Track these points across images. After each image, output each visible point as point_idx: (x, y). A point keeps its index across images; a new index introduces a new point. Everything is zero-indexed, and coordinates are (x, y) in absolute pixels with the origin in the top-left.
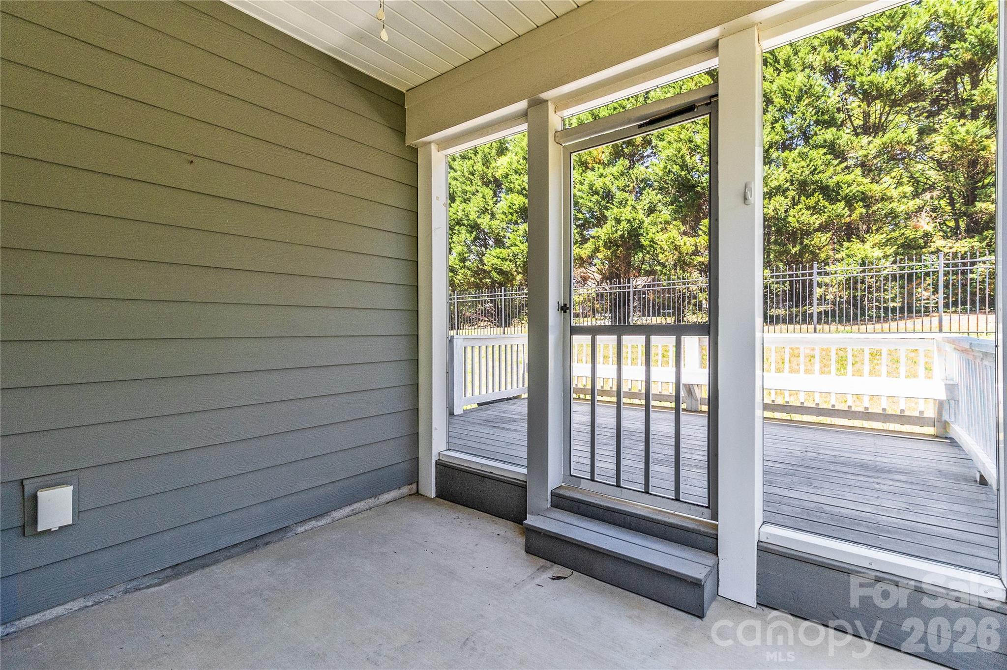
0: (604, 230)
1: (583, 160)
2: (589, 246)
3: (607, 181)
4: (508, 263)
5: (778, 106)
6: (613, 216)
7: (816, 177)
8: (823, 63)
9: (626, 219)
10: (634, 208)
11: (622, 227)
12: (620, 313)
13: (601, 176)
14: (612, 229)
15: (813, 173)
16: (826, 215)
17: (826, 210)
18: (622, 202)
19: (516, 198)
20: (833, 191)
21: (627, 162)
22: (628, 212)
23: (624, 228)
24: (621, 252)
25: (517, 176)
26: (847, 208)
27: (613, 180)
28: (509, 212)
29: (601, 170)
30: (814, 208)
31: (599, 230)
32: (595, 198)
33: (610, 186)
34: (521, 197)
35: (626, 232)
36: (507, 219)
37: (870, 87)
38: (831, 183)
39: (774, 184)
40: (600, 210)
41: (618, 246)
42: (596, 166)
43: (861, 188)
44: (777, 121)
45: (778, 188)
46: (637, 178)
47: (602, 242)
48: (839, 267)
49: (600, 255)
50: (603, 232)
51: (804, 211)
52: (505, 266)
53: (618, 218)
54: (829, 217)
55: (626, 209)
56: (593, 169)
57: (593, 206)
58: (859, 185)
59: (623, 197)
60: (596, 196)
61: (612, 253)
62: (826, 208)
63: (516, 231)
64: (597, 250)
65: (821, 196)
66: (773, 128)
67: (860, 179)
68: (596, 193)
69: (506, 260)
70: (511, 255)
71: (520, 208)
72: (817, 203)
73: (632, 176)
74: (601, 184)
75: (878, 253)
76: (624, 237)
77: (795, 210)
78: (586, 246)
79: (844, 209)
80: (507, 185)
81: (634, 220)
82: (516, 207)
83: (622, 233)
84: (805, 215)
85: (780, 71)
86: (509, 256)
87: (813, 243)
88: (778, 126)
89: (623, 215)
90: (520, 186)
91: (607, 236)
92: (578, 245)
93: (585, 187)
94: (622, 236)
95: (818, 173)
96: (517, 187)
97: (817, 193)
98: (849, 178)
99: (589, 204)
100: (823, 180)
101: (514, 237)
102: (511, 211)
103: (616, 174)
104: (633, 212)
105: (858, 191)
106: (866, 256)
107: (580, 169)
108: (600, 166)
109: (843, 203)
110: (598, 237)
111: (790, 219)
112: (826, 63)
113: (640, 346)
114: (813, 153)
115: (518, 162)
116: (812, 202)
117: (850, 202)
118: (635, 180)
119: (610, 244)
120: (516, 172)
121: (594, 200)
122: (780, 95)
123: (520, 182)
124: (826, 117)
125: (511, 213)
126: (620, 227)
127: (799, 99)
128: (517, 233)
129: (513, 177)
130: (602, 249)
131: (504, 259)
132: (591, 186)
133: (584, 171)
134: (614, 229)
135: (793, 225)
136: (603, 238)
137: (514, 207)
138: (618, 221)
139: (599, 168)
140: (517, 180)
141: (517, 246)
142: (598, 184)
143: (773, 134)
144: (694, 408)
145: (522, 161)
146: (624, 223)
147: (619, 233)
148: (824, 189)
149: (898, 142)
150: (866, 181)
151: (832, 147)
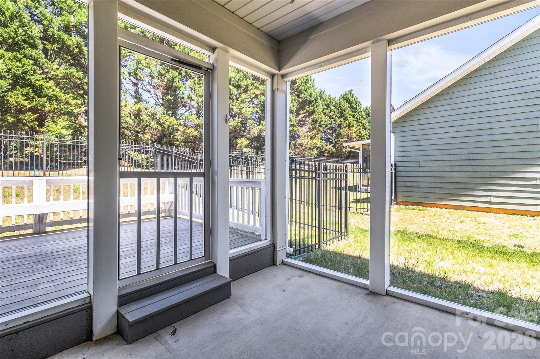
7: (27, 77)
17: (34, 100)
20: (38, 89)
30: (26, 96)
38: (37, 84)
51: (19, 96)
54: (36, 104)
58: (53, 91)
62: (34, 98)
65: (30, 90)
67: (54, 88)
72: (28, 94)
75: (65, 132)
84: (20, 98)
95: (29, 74)
97: (28, 87)
98: (48, 85)
100: (32, 81)
105: (53, 94)
109: (45, 98)
148: (33, 86)
149: (73, 75)
150: (58, 90)
151: (36, 61)
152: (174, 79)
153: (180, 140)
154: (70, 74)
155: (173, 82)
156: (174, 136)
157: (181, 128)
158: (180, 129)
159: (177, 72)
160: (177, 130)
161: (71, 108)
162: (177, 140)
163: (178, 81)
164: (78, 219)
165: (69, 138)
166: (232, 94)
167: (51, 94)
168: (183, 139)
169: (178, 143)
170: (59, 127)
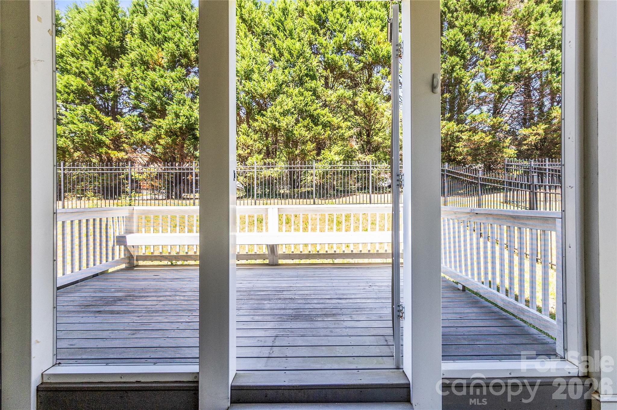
0: (166, 121)
1: (144, 60)
2: (151, 133)
3: (168, 81)
4: (63, 139)
5: (287, 59)
6: (173, 111)
7: (308, 108)
8: (309, 40)
9: (184, 116)
10: (191, 107)
11: (181, 120)
12: (176, 189)
13: (162, 76)
14: (172, 122)
15: (306, 105)
16: (313, 132)
17: (313, 129)
18: (180, 101)
19: (73, 79)
20: (316, 119)
21: (184, 71)
22: (186, 110)
23: (183, 121)
24: (180, 140)
25: (74, 59)
26: (323, 130)
27: (172, 82)
28: (65, 91)
29: (162, 72)
30: (307, 127)
31: (161, 120)
32: (156, 94)
33: (170, 87)
34: (79, 79)
35: (184, 126)
36: (62, 97)
37: (332, 61)
38: (315, 113)
39: (286, 108)
40: (162, 104)
41: (177, 136)
42: (158, 67)
43: (329, 119)
44: (286, 68)
45: (288, 111)
46: (192, 85)
47: (163, 131)
48: (319, 165)
49: (162, 142)
50: (165, 123)
51: (302, 128)
52: (61, 142)
53: (178, 113)
54: (314, 134)
55: (184, 107)
56: (154, 70)
57: (155, 100)
58: (327, 117)
59: (182, 97)
60: (158, 93)
61: (172, 141)
62: (313, 128)
63: (74, 111)
64: (159, 136)
65: (310, 120)
66: (283, 72)
67: (328, 114)
68: (157, 89)
69: (62, 137)
70: (67, 132)
71: (77, 89)
72: (308, 124)
73: (188, 82)
74: (162, 83)
75: (337, 158)
76: (182, 129)
77: (297, 127)
78: (148, 132)
79: (321, 130)
80: (62, 65)
81: (191, 116)
82: (73, 88)
83: (181, 125)
84: (302, 130)
85: (287, 37)
86: (64, 133)
87: (306, 148)
88: (286, 71)
89: (182, 111)
90: (78, 69)
91: (168, 126)
92: (141, 131)
93: (148, 83)
94: (181, 128)
95: (309, 106)
96: (74, 69)
97: (308, 118)
98: (323, 112)
99: (152, 98)
100: (311, 111)
101: (71, 115)
102: (67, 90)
103: (175, 78)
104: (190, 110)
106: (333, 159)
107: (142, 67)
108: (161, 68)
109: (321, 126)
110: (160, 126)
111: (295, 132)
112: (310, 41)
113: (195, 216)
114: (306, 93)
115: (75, 46)
116: (306, 123)
117: (325, 126)
118: (190, 86)
119: (170, 133)
120: (73, 55)
121: (156, 95)
122: (287, 52)
123: (78, 65)
124: (311, 73)
125: (67, 92)
126: (180, 121)
127: (298, 57)
128: (75, 113)
129: (69, 59)
130: (163, 136)
131: (59, 135)
132: (153, 83)
133: (145, 70)
134: (174, 121)
135: (297, 136)
136: (164, 128)
137: (71, 87)
138: (177, 116)
139: (160, 70)
140: (74, 62)
141: (75, 124)
142: (160, 82)
143: (284, 76)
144: (275, 263)
145: (79, 46)
146: (182, 118)
147: (179, 125)
148: (311, 116)
149: (345, 97)
150: (331, 115)
151: (314, 92)
152: (453, 67)
153: (464, 153)
154: (341, 96)
155: (452, 72)
156: (455, 147)
157: (465, 136)
158: (463, 137)
159: (458, 56)
160: (458, 139)
161: (342, 132)
162: (461, 154)
163: (459, 68)
164: (306, 254)
165: (340, 164)
166: (556, 63)
167: (326, 120)
168: (467, 151)
169: (461, 157)
170: (332, 153)
